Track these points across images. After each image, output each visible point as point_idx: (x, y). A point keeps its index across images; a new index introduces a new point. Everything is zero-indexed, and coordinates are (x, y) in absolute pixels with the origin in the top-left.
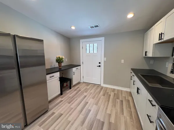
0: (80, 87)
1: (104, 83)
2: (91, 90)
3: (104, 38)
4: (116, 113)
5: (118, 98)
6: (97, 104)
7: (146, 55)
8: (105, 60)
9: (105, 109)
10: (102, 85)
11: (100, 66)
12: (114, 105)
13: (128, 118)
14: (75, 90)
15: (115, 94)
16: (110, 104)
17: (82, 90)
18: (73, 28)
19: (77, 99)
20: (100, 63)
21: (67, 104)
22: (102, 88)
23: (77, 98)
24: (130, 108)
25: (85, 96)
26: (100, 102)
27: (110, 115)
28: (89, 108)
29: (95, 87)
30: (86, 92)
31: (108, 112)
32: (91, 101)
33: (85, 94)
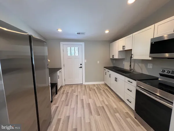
0: (66, 90)
1: (86, 81)
2: (77, 90)
3: (84, 43)
4: (106, 98)
5: (101, 90)
6: (90, 98)
7: (113, 57)
8: (86, 62)
9: (98, 99)
10: (84, 83)
11: (81, 67)
12: (101, 94)
13: (113, 98)
14: (63, 93)
15: (96, 87)
16: (99, 95)
17: (70, 92)
18: (60, 30)
19: (72, 101)
20: (81, 64)
21: (65, 107)
22: (85, 86)
23: (71, 99)
24: (110, 93)
25: (77, 96)
26: (91, 95)
27: (103, 101)
28: (87, 103)
29: (79, 87)
30: (75, 92)
31: (101, 99)
32: (84, 97)
33: (76, 94)
